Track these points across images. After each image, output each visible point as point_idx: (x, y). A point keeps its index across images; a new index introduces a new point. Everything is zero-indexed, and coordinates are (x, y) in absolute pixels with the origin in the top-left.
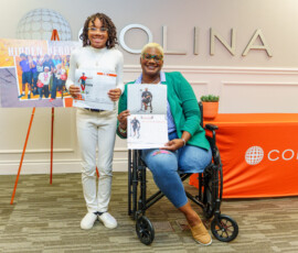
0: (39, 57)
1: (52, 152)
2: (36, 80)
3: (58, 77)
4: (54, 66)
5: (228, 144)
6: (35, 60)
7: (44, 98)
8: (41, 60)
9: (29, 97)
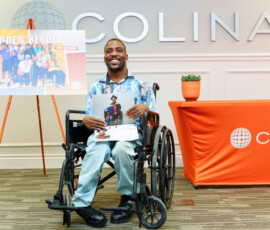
0: (19, 46)
1: (42, 146)
2: (17, 68)
3: (39, 65)
4: (35, 54)
5: (211, 125)
6: (16, 48)
7: (24, 86)
8: (22, 48)
9: (9, 84)
